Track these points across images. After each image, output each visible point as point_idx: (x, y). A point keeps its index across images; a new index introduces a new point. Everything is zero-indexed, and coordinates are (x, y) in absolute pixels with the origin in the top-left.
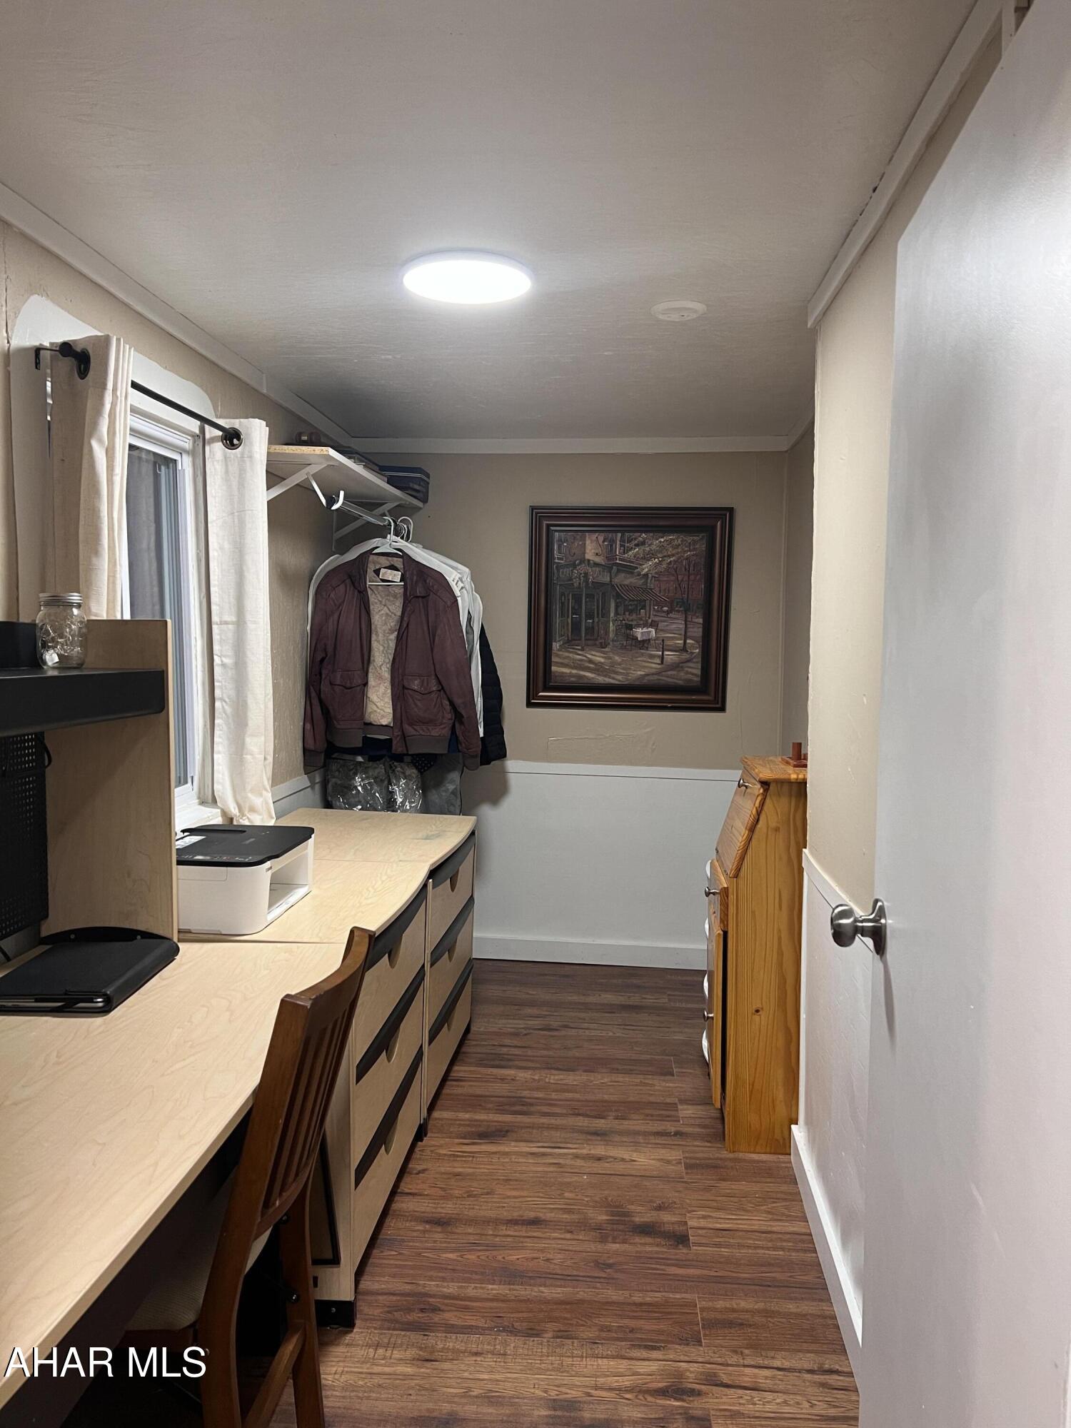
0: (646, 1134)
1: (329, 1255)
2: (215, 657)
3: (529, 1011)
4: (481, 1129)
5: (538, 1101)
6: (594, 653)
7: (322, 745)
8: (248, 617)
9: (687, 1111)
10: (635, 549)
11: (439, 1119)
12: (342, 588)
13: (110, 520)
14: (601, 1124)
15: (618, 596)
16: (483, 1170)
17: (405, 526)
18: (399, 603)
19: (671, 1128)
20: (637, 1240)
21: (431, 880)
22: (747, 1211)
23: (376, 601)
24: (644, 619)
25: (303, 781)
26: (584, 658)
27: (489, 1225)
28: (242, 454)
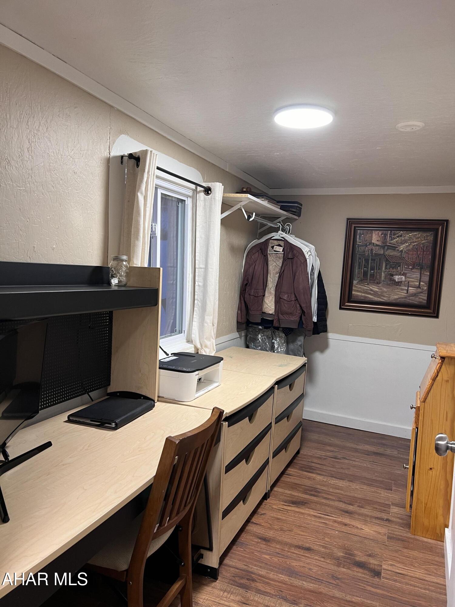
0: (371, 517)
1: (208, 547)
2: (196, 282)
3: (329, 448)
4: (294, 500)
5: (323, 491)
6: (373, 286)
7: (244, 320)
8: (209, 266)
9: (395, 510)
10: (397, 238)
11: (276, 491)
12: (257, 253)
13: (144, 226)
14: (351, 508)
15: (387, 260)
16: (290, 519)
17: (288, 227)
18: (281, 261)
19: (385, 516)
20: (355, 569)
21: (277, 386)
22: (415, 567)
23: (271, 260)
24: (399, 272)
25: (237, 335)
26: (368, 289)
27: (287, 546)
28: (211, 197)
